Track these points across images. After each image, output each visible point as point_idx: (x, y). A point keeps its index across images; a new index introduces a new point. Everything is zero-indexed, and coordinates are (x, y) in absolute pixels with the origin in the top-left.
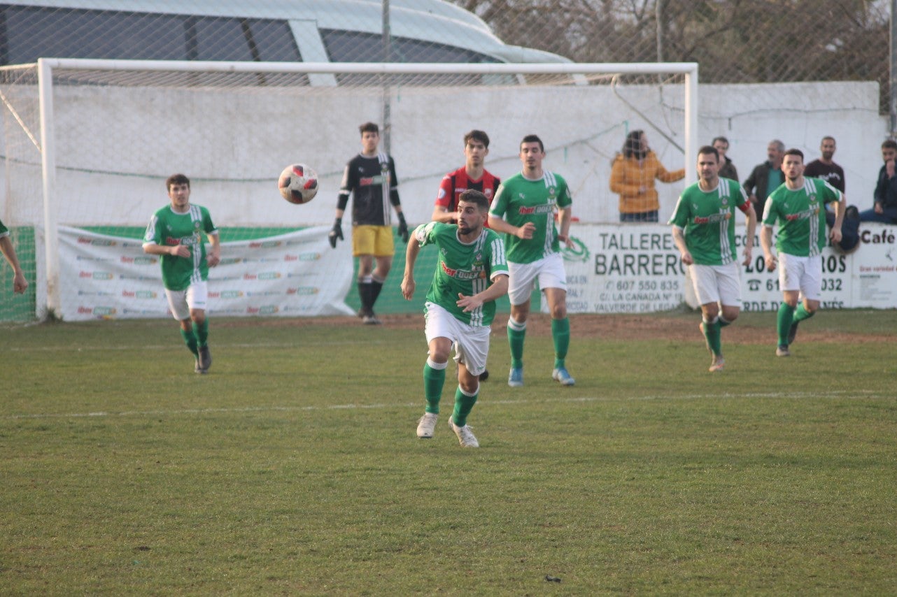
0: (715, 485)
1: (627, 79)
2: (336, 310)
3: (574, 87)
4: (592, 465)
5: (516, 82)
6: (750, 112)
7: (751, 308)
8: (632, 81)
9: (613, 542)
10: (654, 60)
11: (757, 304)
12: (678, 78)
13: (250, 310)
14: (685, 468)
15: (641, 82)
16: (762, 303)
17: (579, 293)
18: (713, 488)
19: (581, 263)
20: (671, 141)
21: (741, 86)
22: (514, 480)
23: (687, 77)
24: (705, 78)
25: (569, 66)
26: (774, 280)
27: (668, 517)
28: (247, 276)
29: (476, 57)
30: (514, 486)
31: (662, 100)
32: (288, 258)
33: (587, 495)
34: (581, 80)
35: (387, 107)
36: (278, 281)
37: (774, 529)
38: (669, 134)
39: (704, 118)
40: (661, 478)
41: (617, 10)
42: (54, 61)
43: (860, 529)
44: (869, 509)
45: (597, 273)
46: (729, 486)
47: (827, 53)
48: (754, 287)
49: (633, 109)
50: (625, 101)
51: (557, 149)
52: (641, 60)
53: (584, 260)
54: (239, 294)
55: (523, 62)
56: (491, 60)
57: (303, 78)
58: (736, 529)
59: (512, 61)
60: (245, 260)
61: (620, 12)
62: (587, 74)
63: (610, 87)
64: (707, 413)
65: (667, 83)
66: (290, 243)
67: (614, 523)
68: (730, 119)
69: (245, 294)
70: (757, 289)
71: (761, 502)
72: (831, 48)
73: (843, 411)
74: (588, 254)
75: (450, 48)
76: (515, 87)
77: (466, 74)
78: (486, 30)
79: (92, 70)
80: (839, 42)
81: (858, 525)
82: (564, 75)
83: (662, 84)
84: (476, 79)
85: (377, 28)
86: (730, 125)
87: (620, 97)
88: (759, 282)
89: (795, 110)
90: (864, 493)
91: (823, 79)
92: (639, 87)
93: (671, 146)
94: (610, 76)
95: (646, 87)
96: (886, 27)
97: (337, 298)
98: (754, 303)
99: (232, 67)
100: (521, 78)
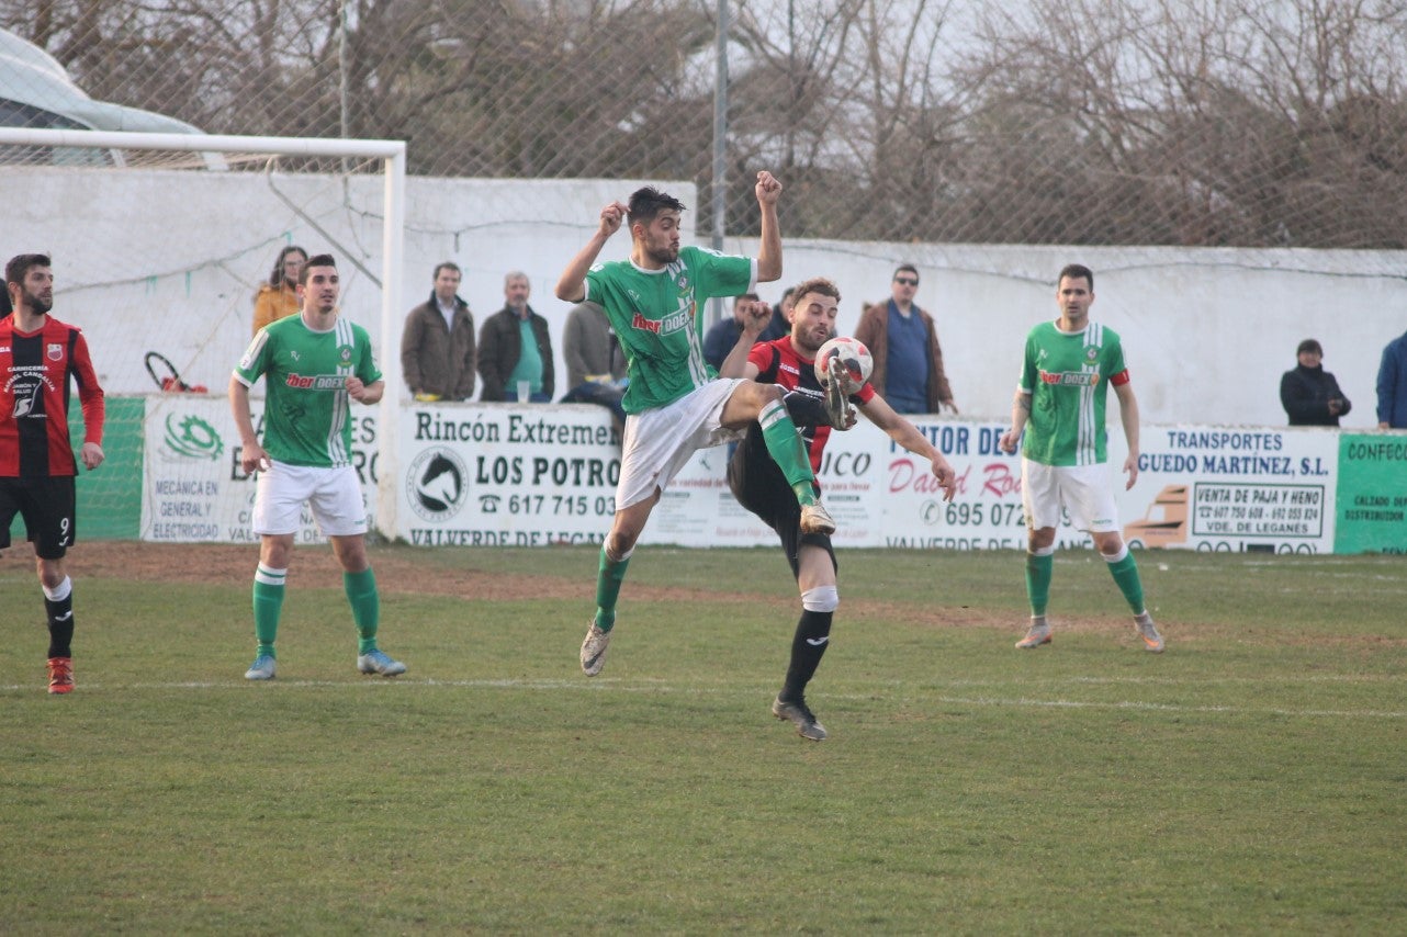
0: (395, 830)
1: (292, 163)
3: (204, 174)
4: (196, 794)
5: (109, 161)
6: (489, 225)
7: (483, 542)
8: (298, 168)
9: (216, 923)
10: (335, 134)
11: (493, 534)
12: (375, 165)
14: (351, 802)
15: (314, 168)
16: (502, 533)
17: (203, 510)
18: (390, 835)
19: (209, 461)
20: (360, 266)
21: (477, 182)
22: (62, 818)
23: (388, 164)
24: (419, 165)
25: (195, 138)
26: (522, 497)
27: (311, 882)
29: (41, 118)
30: (62, 826)
31: (347, 199)
33: (182, 844)
34: (216, 161)
37: (483, 903)
38: (359, 257)
39: (414, 231)
40: (307, 817)
41: (282, 52)
43: (621, 905)
44: (640, 873)
45: (234, 477)
46: (417, 832)
47: (616, 135)
48: (489, 506)
49: (299, 212)
50: (286, 200)
51: (175, 273)
52: (314, 134)
53: (214, 457)
55: (121, 130)
56: (66, 123)
58: (421, 903)
59: (102, 127)
61: (288, 54)
62: (227, 152)
63: (261, 176)
64: (396, 711)
65: (356, 172)
67: (220, 892)
68: (457, 235)
70: (494, 510)
71: (467, 859)
72: (625, 126)
73: (612, 711)
74: (220, 445)
76: (107, 170)
77: (23, 146)
78: (60, 75)
80: (638, 119)
81: (621, 898)
82: (187, 153)
83: (348, 174)
86: (457, 244)
87: (277, 192)
88: (498, 498)
89: (562, 224)
90: (636, 847)
91: (608, 176)
92: (311, 176)
93: (361, 274)
94: (264, 156)
95: (323, 177)
96: (710, 97)
98: (488, 533)
100: (115, 154)
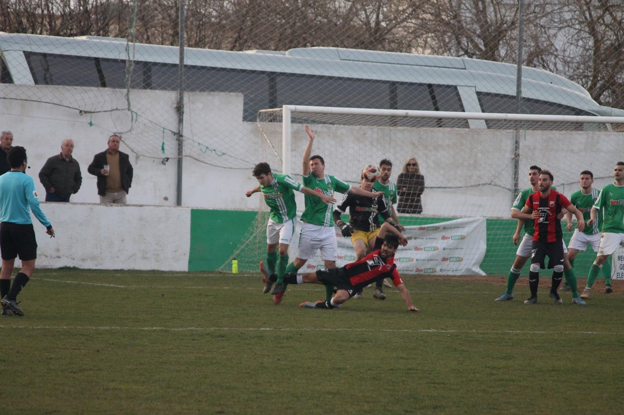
2: (473, 272)
5: (606, 129)
13: (418, 270)
28: (416, 249)
29: (579, 112)
32: (444, 238)
35: (517, 142)
36: (436, 252)
42: (293, 107)
54: (411, 260)
55: (610, 116)
57: (464, 123)
60: (415, 238)
66: (445, 228)
69: (415, 260)
75: (560, 106)
76: (605, 132)
77: (572, 123)
78: (587, 95)
79: (317, 113)
84: (579, 126)
85: (513, 92)
97: (474, 265)
99: (407, 113)
100: (608, 126)
